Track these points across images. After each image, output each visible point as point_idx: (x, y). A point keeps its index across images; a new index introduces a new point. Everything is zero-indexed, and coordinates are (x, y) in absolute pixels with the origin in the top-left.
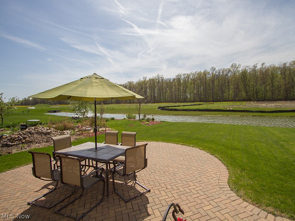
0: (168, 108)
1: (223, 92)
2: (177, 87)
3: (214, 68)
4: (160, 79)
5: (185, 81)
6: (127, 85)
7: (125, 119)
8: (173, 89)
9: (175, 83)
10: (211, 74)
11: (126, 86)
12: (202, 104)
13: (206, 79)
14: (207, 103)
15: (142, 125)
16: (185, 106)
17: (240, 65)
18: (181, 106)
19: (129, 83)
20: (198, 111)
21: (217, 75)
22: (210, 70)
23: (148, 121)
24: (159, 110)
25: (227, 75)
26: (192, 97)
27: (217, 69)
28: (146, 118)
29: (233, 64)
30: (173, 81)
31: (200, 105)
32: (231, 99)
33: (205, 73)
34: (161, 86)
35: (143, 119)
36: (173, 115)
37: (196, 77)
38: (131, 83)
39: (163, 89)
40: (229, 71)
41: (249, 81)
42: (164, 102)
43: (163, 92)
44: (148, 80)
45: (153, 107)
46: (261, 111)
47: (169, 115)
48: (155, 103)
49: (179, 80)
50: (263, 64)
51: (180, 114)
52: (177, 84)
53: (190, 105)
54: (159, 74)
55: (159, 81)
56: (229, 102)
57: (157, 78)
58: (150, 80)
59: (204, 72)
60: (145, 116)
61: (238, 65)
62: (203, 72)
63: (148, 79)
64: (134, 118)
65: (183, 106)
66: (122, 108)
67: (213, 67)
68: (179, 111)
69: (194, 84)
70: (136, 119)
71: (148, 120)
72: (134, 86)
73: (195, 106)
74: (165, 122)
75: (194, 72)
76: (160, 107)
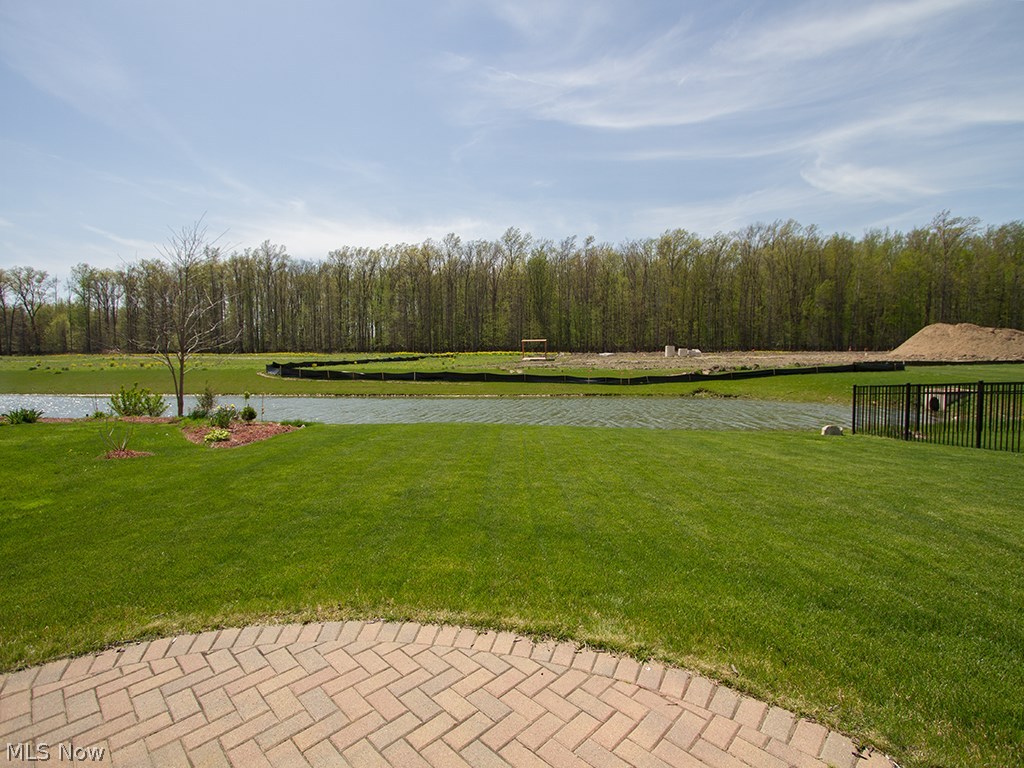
0: (308, 369)
1: (478, 321)
2: (335, 295)
3: (456, 236)
4: (274, 261)
5: (361, 276)
6: (135, 274)
7: (99, 415)
8: (322, 305)
9: (327, 279)
10: (446, 258)
11: (130, 277)
12: (422, 357)
13: (430, 273)
14: (436, 354)
15: (192, 446)
16: (366, 362)
17: (528, 236)
18: (352, 363)
19: (147, 269)
20: (418, 380)
21: (463, 262)
22: (442, 243)
23: (223, 425)
24: (273, 375)
25: (490, 264)
26: (386, 334)
27: (464, 242)
28: (215, 409)
29: (510, 231)
30: (320, 272)
31: (415, 359)
32: (501, 344)
33: (427, 253)
34: (275, 288)
35: (196, 416)
36: (327, 395)
37: (397, 262)
38: (154, 268)
39: (283, 301)
40: (498, 250)
41: (551, 288)
42: (286, 351)
43: (283, 312)
44: (227, 259)
45: (247, 367)
46: (608, 379)
47: (312, 395)
48: (253, 352)
49: (342, 270)
50: (589, 240)
51: (352, 391)
52: (334, 285)
53: (384, 360)
54: (272, 243)
55: (269, 268)
56: (499, 353)
57: (261, 254)
58: (235, 261)
59: (425, 248)
60: (208, 401)
61: (523, 237)
62: (420, 247)
63: (224, 258)
64: (154, 410)
65: (359, 362)
66: (109, 368)
67: (453, 235)
68: (351, 379)
69: (392, 287)
70: (162, 416)
71: (223, 420)
72: (167, 279)
73: (401, 362)
74: (307, 425)
75: (392, 245)
76: (275, 366)
